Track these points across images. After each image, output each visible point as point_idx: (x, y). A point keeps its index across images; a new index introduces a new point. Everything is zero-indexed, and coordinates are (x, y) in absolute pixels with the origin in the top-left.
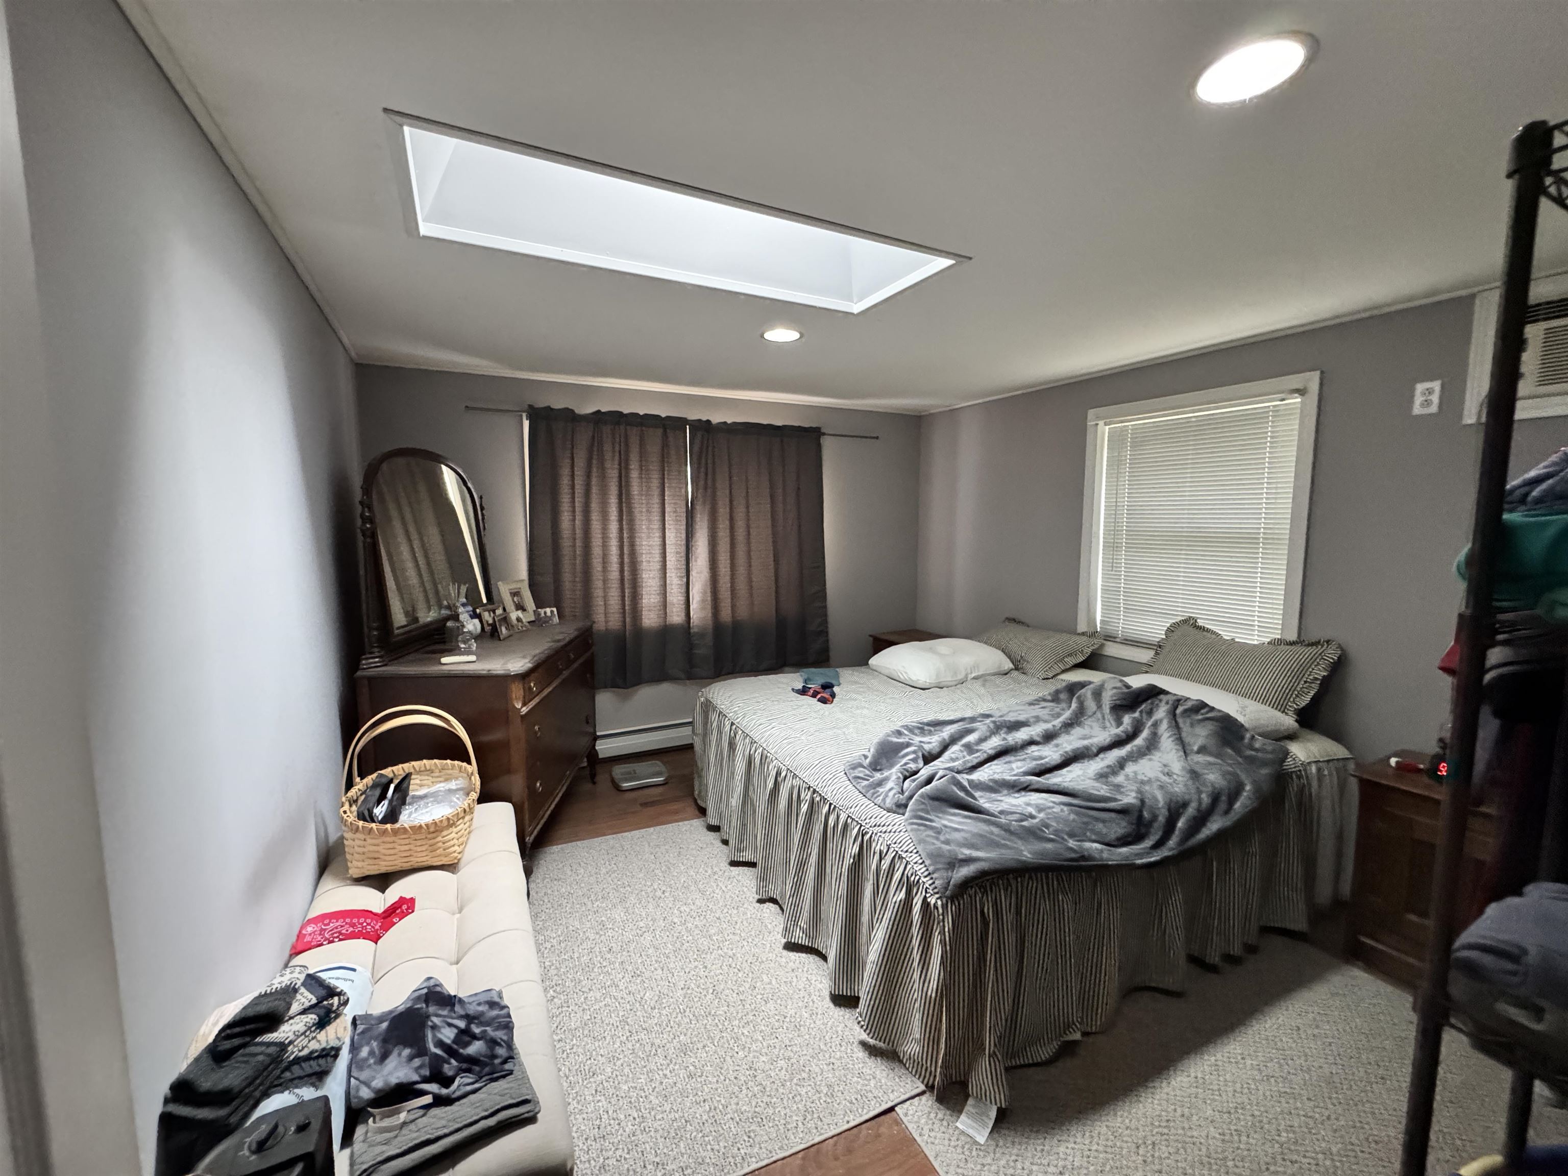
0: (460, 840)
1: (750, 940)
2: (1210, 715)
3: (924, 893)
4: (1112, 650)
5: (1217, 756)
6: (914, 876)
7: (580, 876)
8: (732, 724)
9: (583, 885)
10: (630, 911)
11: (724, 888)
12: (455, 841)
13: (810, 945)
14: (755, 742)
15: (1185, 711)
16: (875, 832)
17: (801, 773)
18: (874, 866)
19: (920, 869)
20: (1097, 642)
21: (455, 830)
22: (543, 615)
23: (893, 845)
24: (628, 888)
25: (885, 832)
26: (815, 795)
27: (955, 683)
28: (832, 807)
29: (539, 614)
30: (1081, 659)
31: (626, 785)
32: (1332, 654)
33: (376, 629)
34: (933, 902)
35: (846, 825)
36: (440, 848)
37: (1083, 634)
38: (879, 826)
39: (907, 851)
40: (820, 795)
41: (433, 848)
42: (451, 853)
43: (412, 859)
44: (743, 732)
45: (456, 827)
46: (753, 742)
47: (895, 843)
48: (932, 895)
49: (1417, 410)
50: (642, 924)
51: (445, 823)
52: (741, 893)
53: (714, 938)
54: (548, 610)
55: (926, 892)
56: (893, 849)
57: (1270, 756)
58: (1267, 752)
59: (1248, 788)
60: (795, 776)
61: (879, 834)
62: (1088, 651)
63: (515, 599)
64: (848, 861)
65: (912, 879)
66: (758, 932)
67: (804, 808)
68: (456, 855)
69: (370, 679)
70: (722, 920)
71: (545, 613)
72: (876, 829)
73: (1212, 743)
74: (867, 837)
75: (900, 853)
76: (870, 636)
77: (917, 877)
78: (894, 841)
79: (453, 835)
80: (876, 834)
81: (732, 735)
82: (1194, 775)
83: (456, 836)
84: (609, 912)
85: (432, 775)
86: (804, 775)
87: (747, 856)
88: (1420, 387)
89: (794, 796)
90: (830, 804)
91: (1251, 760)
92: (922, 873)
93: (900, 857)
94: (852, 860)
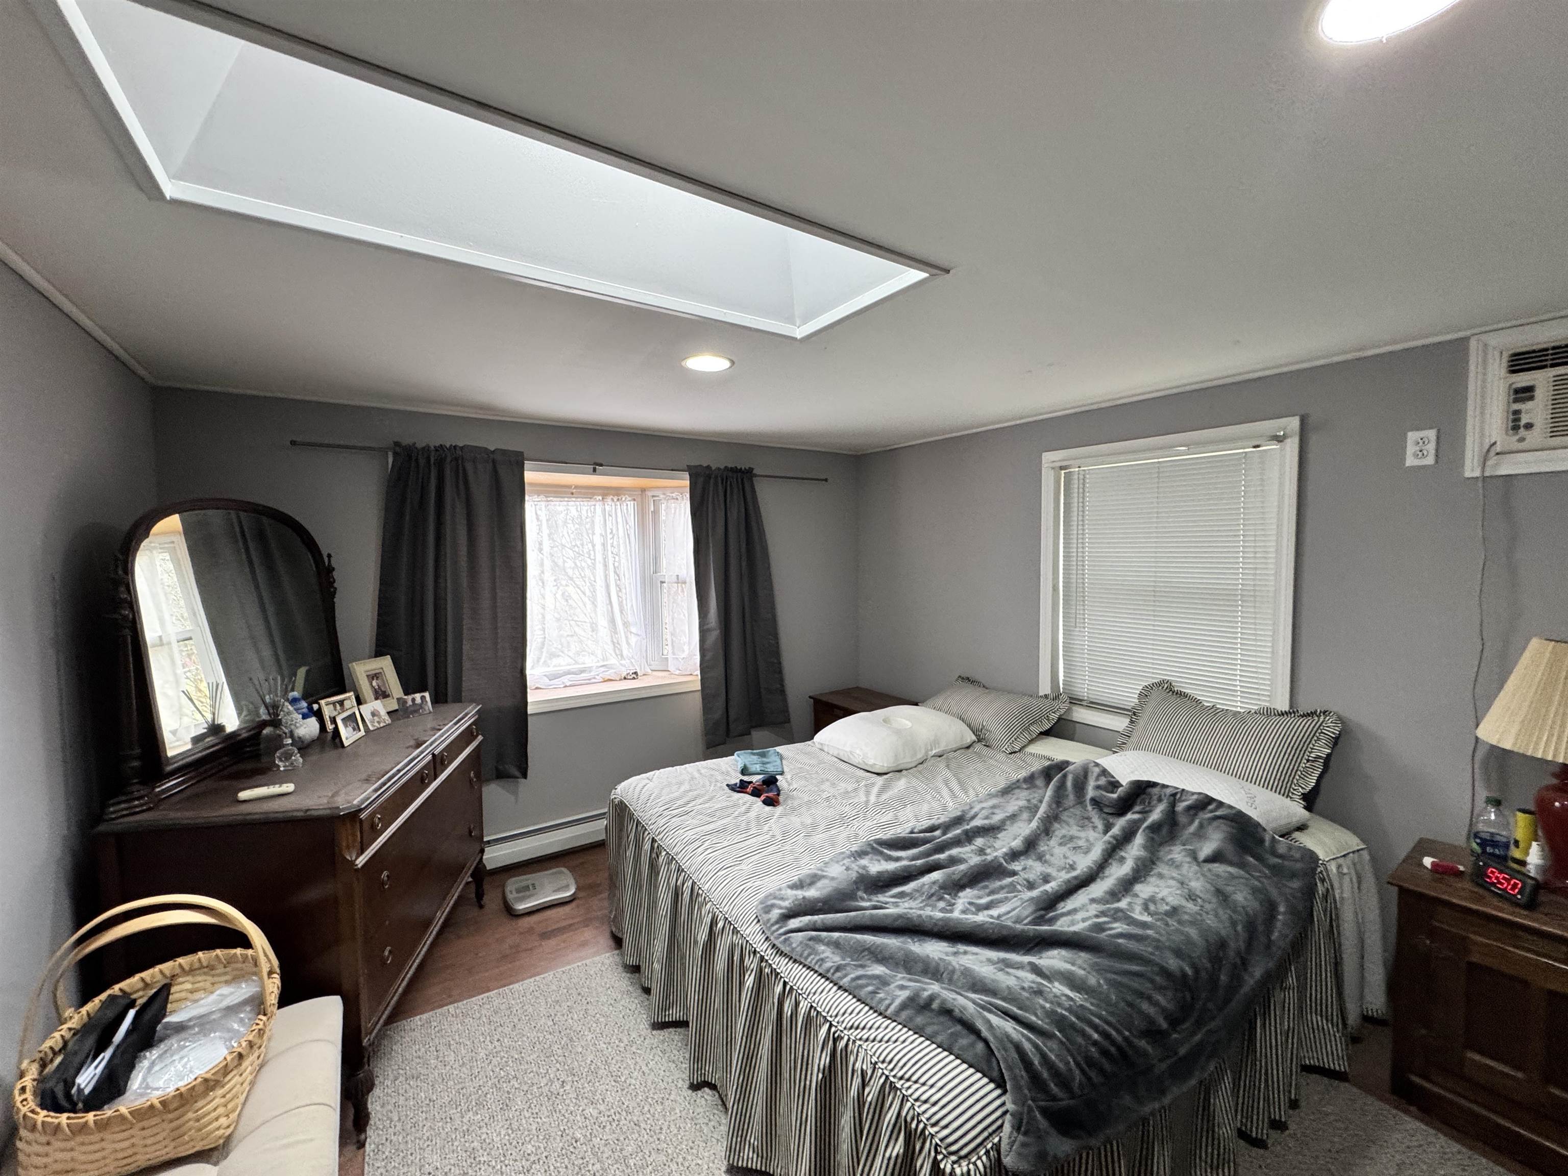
0: (230, 1106)
1: (680, 1160)
2: (1218, 813)
3: (933, 1154)
4: (1082, 715)
5: (1242, 865)
6: (915, 1122)
7: (448, 1068)
8: (654, 840)
9: (451, 1083)
10: (515, 1126)
11: (644, 1068)
12: (221, 1110)
13: (763, 1169)
14: (683, 870)
15: (1189, 808)
16: (852, 1038)
17: (744, 928)
18: (854, 1092)
19: (924, 1112)
20: (1064, 707)
21: (220, 1092)
22: (410, 703)
23: (880, 1065)
24: (514, 1082)
25: (867, 1040)
26: (764, 964)
27: (914, 765)
28: (788, 988)
29: (405, 702)
30: (1047, 726)
31: (521, 907)
32: (1332, 729)
33: (139, 758)
34: (948, 1170)
35: (808, 1019)
36: (190, 1130)
37: (1046, 696)
38: (857, 1028)
39: (901, 1078)
40: (770, 965)
41: (177, 1135)
42: (212, 1132)
43: (138, 1157)
44: (668, 853)
45: (223, 1087)
46: (680, 870)
47: (883, 1062)
48: (945, 1156)
49: (1410, 461)
50: (529, 1148)
51: (202, 1088)
52: (668, 1074)
53: (632, 1162)
54: (418, 696)
55: (936, 1152)
56: (880, 1071)
57: (1299, 866)
58: (1296, 861)
59: (1282, 909)
60: (735, 931)
61: (858, 1043)
62: (1054, 717)
63: (374, 683)
64: (816, 1077)
65: (914, 1126)
66: (691, 1144)
67: (750, 981)
68: (221, 1132)
69: (120, 837)
70: (643, 1125)
71: (413, 700)
72: (854, 1034)
73: (1230, 850)
74: (842, 1044)
75: (892, 1079)
76: (810, 697)
77: (921, 1126)
78: (881, 1059)
79: (218, 1101)
80: (854, 1042)
81: (654, 855)
82: (1222, 896)
83: (223, 1100)
84: (484, 1130)
85: (213, 972)
86: (747, 932)
87: (675, 1014)
88: (1412, 436)
89: (735, 958)
90: (785, 983)
91: (1276, 871)
92: (928, 1119)
93: (893, 1087)
94: (820, 1076)
